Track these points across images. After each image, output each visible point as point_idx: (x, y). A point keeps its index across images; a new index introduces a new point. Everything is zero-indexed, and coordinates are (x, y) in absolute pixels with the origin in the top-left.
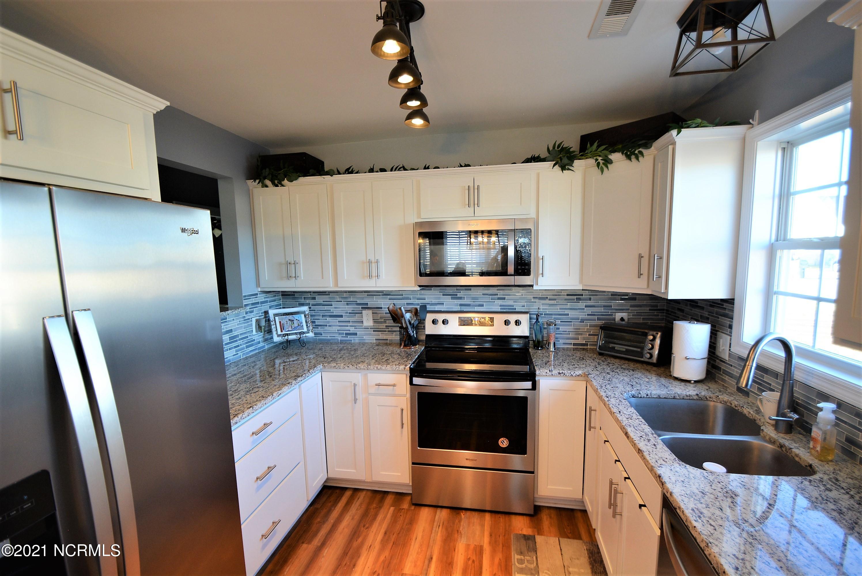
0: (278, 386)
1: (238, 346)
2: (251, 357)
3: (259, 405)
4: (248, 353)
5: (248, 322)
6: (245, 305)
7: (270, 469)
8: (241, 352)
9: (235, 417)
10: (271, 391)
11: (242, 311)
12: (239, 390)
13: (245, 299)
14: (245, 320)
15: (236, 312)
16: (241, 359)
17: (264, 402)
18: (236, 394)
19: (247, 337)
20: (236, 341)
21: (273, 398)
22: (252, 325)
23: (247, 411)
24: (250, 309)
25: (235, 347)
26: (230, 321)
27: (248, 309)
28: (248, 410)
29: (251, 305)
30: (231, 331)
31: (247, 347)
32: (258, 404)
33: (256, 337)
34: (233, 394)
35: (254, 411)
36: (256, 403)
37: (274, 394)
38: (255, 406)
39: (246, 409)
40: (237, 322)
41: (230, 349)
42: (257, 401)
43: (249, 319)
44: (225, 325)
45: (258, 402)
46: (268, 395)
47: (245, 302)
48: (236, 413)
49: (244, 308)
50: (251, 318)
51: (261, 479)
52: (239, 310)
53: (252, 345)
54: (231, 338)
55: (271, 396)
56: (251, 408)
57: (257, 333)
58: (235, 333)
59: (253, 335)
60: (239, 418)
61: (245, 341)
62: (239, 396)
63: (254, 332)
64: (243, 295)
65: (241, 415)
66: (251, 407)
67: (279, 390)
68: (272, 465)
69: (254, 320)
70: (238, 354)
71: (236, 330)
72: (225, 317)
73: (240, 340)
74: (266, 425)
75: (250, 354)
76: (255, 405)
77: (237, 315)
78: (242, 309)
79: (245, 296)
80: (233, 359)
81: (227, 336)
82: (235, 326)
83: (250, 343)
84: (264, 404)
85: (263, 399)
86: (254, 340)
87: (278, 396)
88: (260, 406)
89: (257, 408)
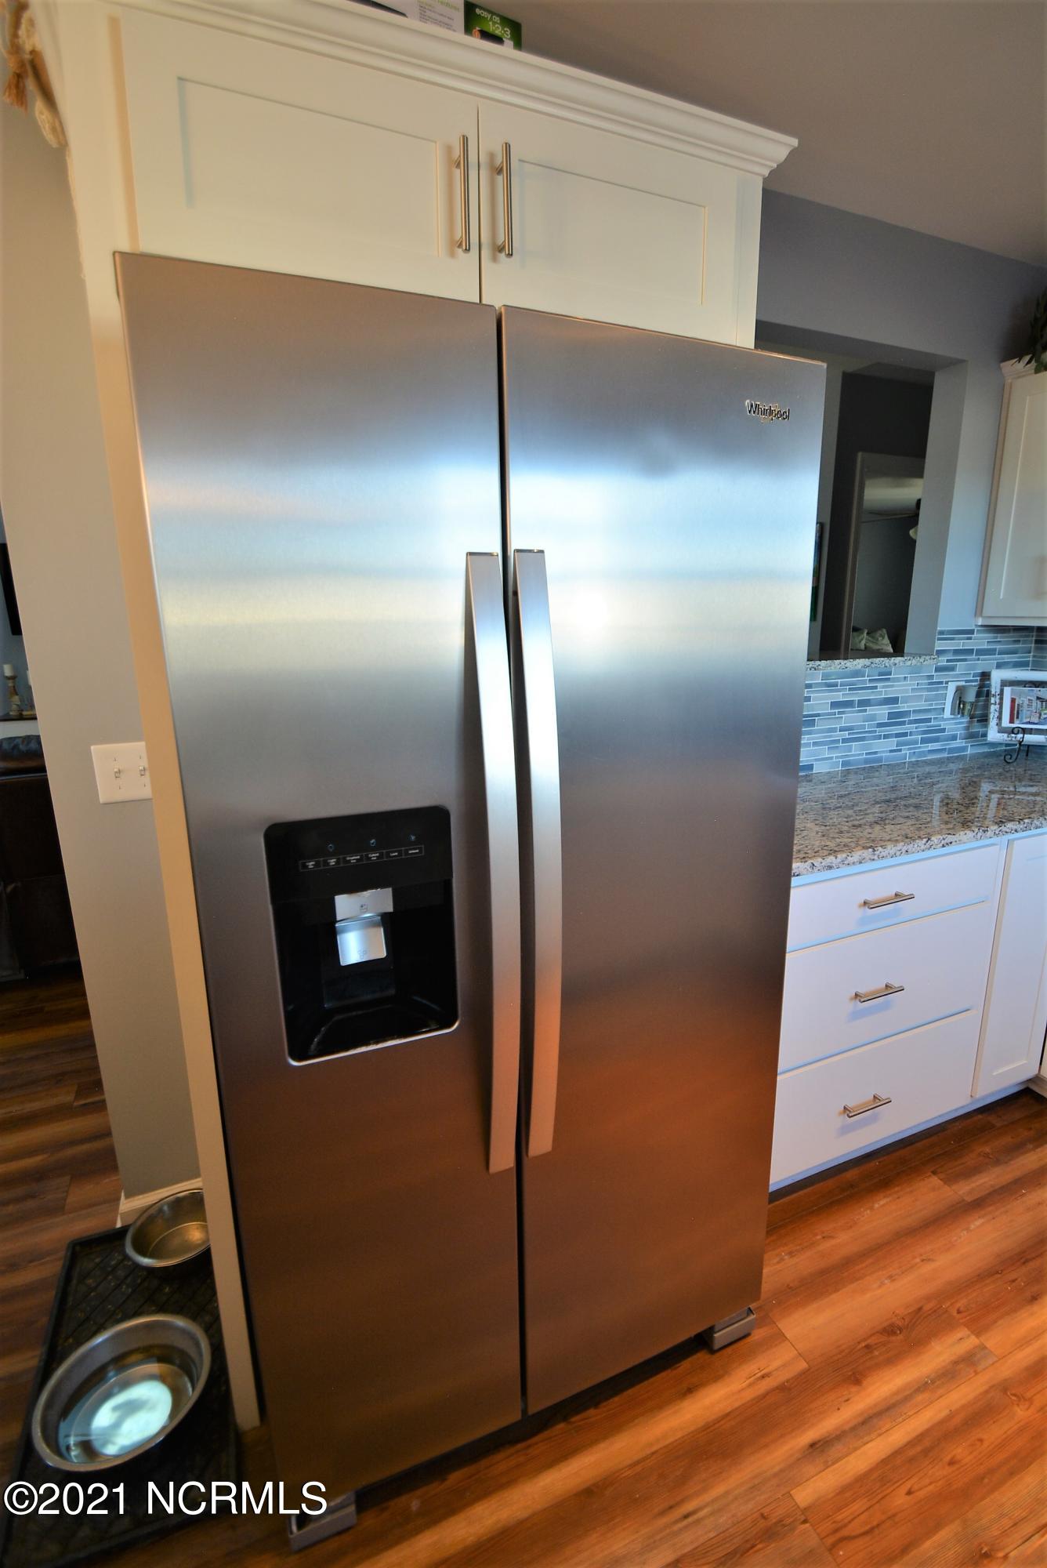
0: (951, 826)
1: (905, 735)
2: (926, 763)
3: (891, 849)
4: (923, 754)
5: (937, 689)
6: (937, 651)
7: (889, 990)
8: (909, 749)
9: (830, 854)
10: (928, 830)
11: (929, 664)
12: (869, 811)
13: (939, 639)
14: (930, 684)
15: (914, 662)
16: (905, 763)
17: (905, 848)
18: (858, 818)
19: (929, 720)
20: (903, 723)
21: (928, 845)
22: (944, 697)
23: (860, 853)
24: (948, 661)
25: (898, 735)
26: (898, 680)
27: (943, 661)
28: (863, 851)
29: (952, 653)
30: (895, 700)
31: (924, 741)
32: (889, 847)
33: (951, 724)
34: (852, 816)
35: (876, 857)
36: (885, 843)
37: (933, 838)
38: (880, 849)
39: (859, 848)
40: (911, 684)
41: (886, 737)
42: (889, 840)
43: (941, 683)
44: (884, 687)
45: (889, 843)
46: (919, 837)
47: (939, 645)
48: (836, 849)
49: (933, 657)
50: (947, 683)
51: (862, 1000)
52: (922, 660)
53: (936, 740)
54: (891, 715)
55: (925, 840)
56: (870, 850)
57: (953, 716)
58: (903, 707)
59: (943, 719)
60: (839, 860)
61: (922, 727)
62: (861, 822)
63: (947, 714)
64: (938, 628)
65: (844, 855)
66: (871, 847)
67: (949, 834)
68: (896, 984)
69: (952, 688)
70: (900, 750)
71: (906, 700)
72: (888, 670)
73: (911, 722)
74: (898, 897)
75: (929, 758)
76: (881, 846)
77: (916, 670)
78: (928, 658)
79: (941, 633)
80: (887, 759)
81: (884, 709)
82: (906, 691)
83: (933, 734)
84: (904, 851)
85: (902, 841)
86: (943, 730)
87: (943, 846)
88: (892, 852)
89: (883, 854)
